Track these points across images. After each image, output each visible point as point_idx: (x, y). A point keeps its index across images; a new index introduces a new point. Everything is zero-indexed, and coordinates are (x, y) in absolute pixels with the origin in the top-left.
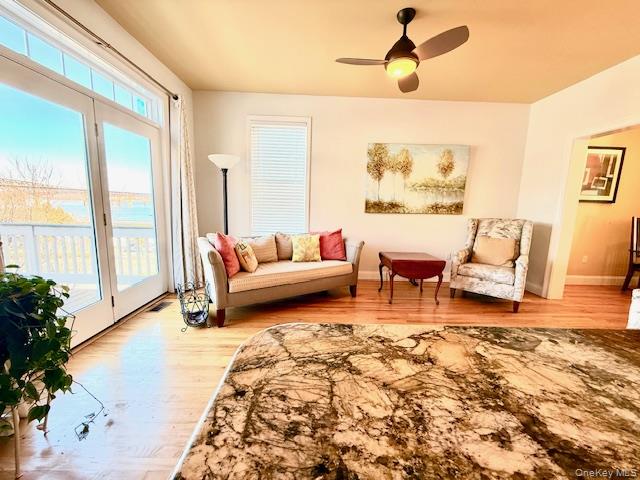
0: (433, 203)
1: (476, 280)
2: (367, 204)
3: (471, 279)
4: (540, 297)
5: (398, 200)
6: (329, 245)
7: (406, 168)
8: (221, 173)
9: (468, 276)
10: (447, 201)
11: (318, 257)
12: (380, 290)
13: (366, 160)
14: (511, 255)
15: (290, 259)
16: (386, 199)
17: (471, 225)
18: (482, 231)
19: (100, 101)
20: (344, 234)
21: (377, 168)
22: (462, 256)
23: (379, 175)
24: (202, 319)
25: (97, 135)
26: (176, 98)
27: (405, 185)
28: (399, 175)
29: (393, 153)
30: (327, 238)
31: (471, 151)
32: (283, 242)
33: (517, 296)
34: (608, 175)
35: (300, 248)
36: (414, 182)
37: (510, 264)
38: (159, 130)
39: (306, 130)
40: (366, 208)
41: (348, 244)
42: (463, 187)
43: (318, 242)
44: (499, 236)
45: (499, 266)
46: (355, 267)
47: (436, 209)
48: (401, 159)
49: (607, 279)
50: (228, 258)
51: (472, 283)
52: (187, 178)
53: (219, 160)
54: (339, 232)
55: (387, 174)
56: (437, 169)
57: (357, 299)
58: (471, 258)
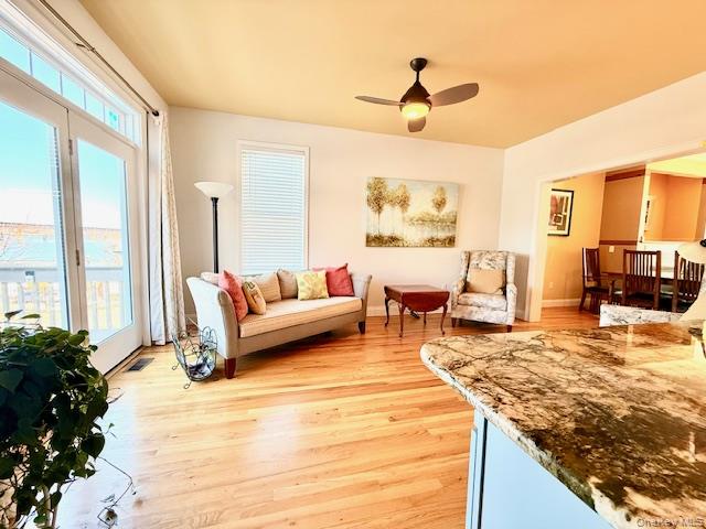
0: (429, 237)
1: (475, 309)
2: (368, 237)
3: (470, 308)
4: (523, 321)
5: (397, 234)
6: (337, 281)
7: (404, 203)
8: (211, 203)
9: (466, 305)
10: (442, 235)
11: (325, 293)
12: (386, 325)
13: (366, 193)
14: (500, 284)
15: (296, 297)
16: (387, 233)
17: (464, 257)
18: (473, 262)
19: (75, 112)
20: (350, 270)
21: (377, 201)
22: (461, 286)
23: (379, 209)
24: (207, 371)
25: (71, 153)
26: (156, 114)
27: (404, 219)
28: (398, 209)
29: (392, 188)
30: (333, 274)
31: (460, 188)
32: (285, 278)
33: (510, 321)
34: (564, 213)
35: (307, 285)
36: (412, 216)
37: (500, 292)
38: (135, 149)
39: (303, 160)
40: (367, 241)
41: (354, 278)
42: (454, 222)
43: (324, 279)
44: (489, 267)
45: (491, 294)
46: (364, 302)
47: (432, 242)
48: (399, 193)
49: (567, 302)
50: (237, 298)
51: (472, 312)
52: (169, 207)
53: (207, 189)
54: (345, 268)
55: (387, 208)
56: (432, 204)
57: (367, 336)
58: (466, 288)
